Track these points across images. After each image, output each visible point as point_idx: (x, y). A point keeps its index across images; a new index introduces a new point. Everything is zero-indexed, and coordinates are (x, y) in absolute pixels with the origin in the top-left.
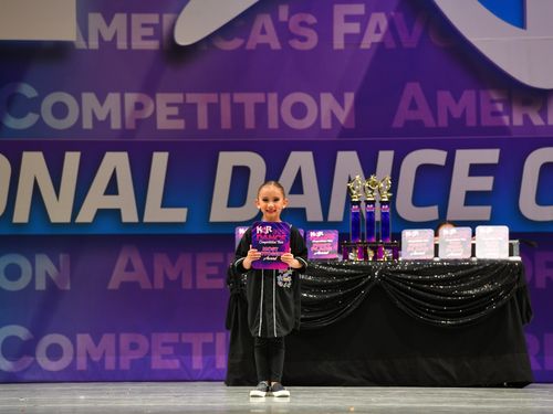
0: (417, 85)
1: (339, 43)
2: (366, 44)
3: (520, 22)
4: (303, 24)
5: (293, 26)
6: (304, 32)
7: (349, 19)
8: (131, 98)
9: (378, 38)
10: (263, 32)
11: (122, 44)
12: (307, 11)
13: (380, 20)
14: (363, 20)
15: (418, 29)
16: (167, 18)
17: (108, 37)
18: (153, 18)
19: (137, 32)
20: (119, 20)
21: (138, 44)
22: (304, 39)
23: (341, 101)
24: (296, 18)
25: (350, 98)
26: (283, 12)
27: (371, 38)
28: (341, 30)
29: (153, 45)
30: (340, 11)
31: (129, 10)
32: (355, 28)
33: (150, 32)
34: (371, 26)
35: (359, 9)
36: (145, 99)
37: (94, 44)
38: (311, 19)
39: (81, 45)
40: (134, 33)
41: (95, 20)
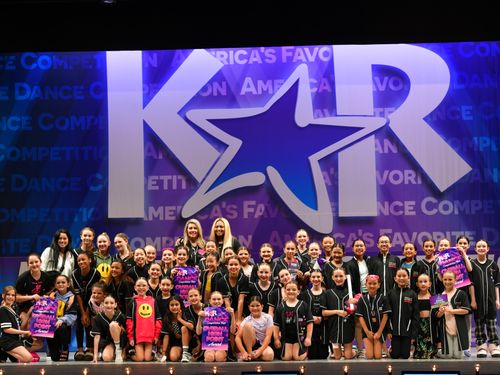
0: (276, 233)
1: (246, 216)
2: (256, 216)
3: (315, 207)
4: (232, 209)
5: (228, 210)
6: (232, 212)
7: (249, 206)
8: (165, 239)
9: (261, 214)
10: (216, 212)
11: (161, 218)
12: (234, 203)
13: (262, 207)
14: (255, 207)
15: (276, 210)
16: (179, 208)
17: (156, 216)
18: (174, 208)
19: (167, 213)
20: (161, 209)
21: (168, 218)
22: (232, 214)
23: (247, 238)
24: (229, 207)
25: (250, 237)
26: (224, 204)
27: (258, 214)
28: (247, 211)
29: (173, 218)
30: (246, 203)
31: (164, 205)
32: (252, 210)
33: (172, 213)
34: (258, 210)
35: (253, 203)
36: (171, 240)
37: (151, 218)
38: (235, 207)
39: (146, 219)
40: (166, 213)
41: (151, 209)
